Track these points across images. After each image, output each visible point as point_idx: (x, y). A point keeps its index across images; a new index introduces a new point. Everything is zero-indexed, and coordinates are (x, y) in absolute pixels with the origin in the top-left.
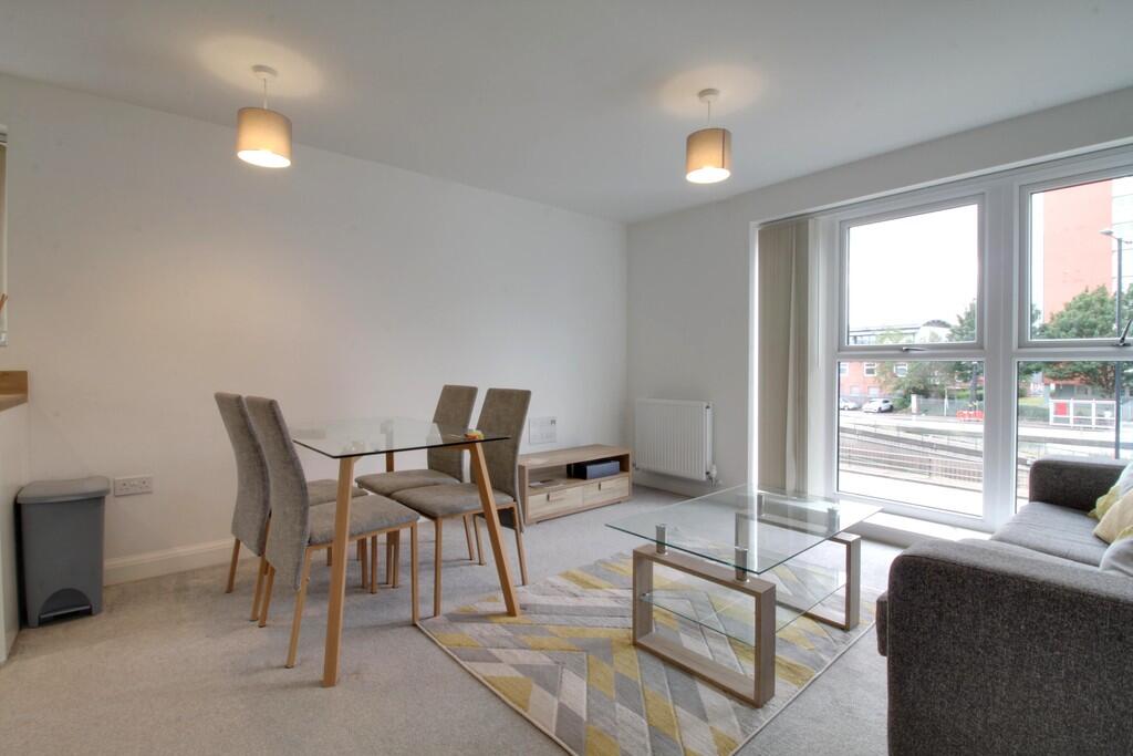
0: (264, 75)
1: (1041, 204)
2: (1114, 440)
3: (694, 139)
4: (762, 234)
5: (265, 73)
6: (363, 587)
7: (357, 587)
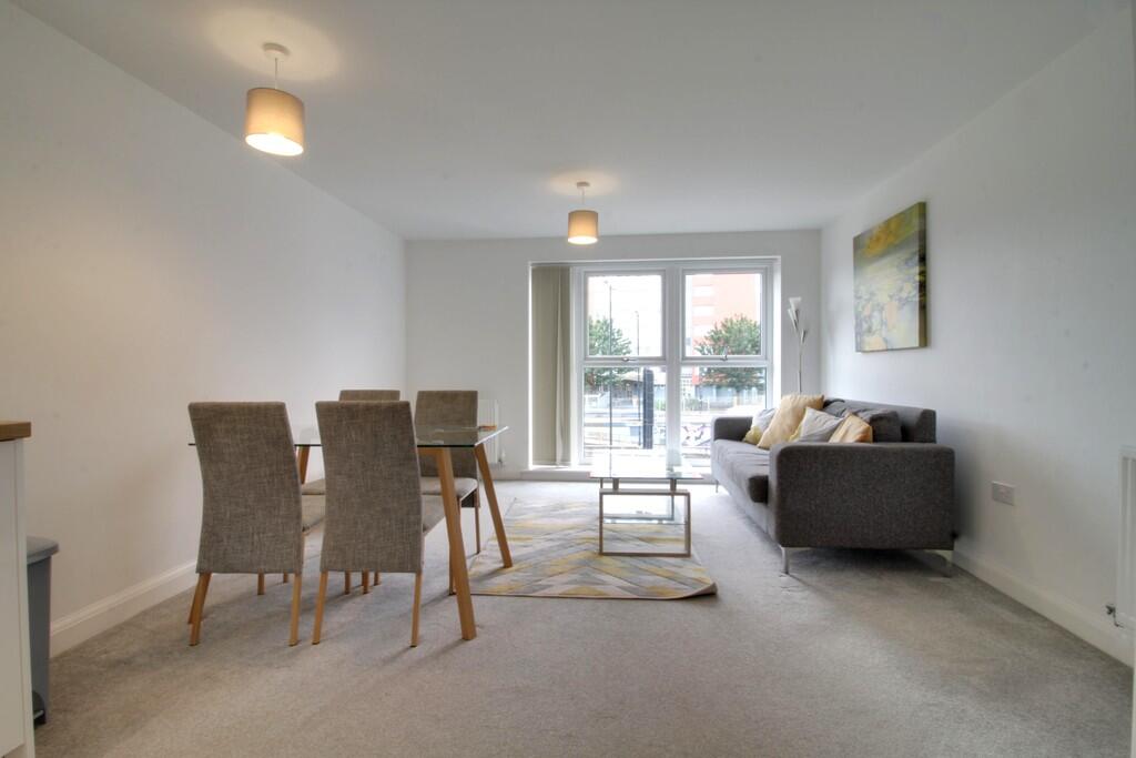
0: (277, 54)
1: (690, 280)
2: (608, 421)
3: (573, 216)
4: (533, 271)
5: (279, 53)
6: (347, 592)
7: (342, 594)
